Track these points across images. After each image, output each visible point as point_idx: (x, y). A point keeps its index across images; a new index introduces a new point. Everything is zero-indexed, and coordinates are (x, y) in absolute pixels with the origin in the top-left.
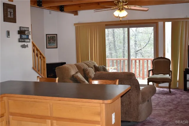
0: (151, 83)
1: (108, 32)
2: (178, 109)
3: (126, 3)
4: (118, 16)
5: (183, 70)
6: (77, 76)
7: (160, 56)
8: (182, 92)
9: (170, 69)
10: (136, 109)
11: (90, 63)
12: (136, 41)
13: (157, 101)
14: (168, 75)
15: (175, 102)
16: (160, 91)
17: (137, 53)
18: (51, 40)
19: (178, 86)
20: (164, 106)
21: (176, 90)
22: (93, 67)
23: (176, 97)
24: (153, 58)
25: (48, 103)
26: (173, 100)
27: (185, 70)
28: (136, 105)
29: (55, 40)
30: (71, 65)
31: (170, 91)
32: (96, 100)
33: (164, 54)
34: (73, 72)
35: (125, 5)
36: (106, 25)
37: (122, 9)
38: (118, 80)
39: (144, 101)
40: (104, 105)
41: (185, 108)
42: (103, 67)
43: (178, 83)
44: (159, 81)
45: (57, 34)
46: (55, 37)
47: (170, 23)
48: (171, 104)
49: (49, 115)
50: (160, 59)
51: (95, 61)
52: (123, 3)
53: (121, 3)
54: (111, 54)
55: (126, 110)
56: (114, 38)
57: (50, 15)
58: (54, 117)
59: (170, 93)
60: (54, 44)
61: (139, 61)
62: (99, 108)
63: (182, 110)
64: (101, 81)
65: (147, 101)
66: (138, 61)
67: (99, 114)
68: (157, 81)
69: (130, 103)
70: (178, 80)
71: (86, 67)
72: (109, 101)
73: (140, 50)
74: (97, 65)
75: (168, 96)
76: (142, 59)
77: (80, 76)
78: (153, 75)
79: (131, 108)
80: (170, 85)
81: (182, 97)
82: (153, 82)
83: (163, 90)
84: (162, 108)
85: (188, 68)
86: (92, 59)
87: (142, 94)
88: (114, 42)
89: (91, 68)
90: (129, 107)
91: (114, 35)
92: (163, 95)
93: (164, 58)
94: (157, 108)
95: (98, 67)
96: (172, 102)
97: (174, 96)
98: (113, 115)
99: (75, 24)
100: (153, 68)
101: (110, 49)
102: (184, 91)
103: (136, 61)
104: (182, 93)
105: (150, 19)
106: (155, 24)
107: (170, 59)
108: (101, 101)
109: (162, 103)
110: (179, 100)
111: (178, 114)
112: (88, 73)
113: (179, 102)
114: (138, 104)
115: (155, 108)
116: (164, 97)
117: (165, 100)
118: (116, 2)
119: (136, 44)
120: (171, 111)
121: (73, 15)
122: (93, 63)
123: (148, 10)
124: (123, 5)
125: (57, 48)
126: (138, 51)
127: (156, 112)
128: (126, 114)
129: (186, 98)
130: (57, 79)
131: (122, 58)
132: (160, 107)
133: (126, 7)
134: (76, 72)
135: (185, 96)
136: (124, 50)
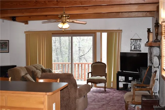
0: (90, 84)
1: (55, 39)
2: (109, 103)
3: (68, 18)
4: (61, 27)
5: (116, 72)
6: (27, 77)
7: (97, 61)
8: (114, 90)
9: (106, 71)
10: (74, 103)
11: (38, 66)
12: (80, 48)
13: (93, 98)
14: (104, 77)
15: (108, 98)
16: (97, 90)
17: (81, 58)
18: (4, 46)
19: (112, 86)
20: (99, 102)
21: (110, 89)
22: (41, 70)
23: (110, 95)
24: (92, 63)
25: (4, 96)
26: (106, 97)
27: (117, 73)
28: (74, 100)
29: (7, 46)
30: (21, 68)
31: (105, 90)
32: (41, 93)
33: (101, 59)
34: (23, 74)
35: (68, 19)
36: (53, 34)
37: (65, 22)
38: (59, 79)
39: (80, 96)
40: (47, 96)
41: (115, 103)
42: (49, 69)
43: (112, 83)
44: (96, 82)
45: (9, 41)
46: (7, 42)
47: (106, 33)
48: (104, 100)
49: (4, 105)
50: (97, 63)
51: (42, 64)
52: (66, 18)
53: (64, 18)
54: (58, 58)
55: (66, 104)
56: (60, 44)
57: (3, 23)
58: (8, 107)
59: (105, 92)
60: (6, 49)
61: (82, 65)
62: (43, 98)
63: (112, 104)
64: (46, 80)
65: (83, 97)
66: (80, 65)
67: (43, 103)
68: (95, 82)
69: (69, 98)
70: (112, 81)
71: (35, 69)
72: (50, 93)
73: (83, 55)
74: (44, 68)
75: (103, 94)
76: (83, 64)
77: (29, 76)
78: (92, 76)
79: (70, 101)
80: (105, 85)
81: (114, 95)
82: (92, 82)
83: (100, 90)
84: (96, 103)
85: (120, 71)
86: (40, 63)
87: (79, 91)
88: (61, 48)
89: (39, 71)
90: (69, 101)
91: (60, 42)
92: (99, 94)
93: (101, 63)
94: (92, 104)
95: (45, 70)
96: (105, 99)
97: (108, 94)
98: (54, 104)
99: (25, 32)
100: (92, 71)
101: (57, 54)
102: (117, 90)
103: (78, 65)
104: (114, 92)
105: (90, 29)
106: (94, 34)
107: (106, 63)
108: (44, 93)
109: (97, 99)
110: (111, 97)
111: (109, 107)
112: (36, 74)
113: (111, 99)
114: (75, 98)
115: (91, 103)
116: (100, 95)
117: (100, 97)
118: (60, 16)
119: (79, 50)
120: (104, 105)
121: (23, 24)
122: (41, 66)
123: (86, 23)
124: (65, 19)
125: (9, 52)
126: (82, 56)
127: (92, 106)
128: (66, 107)
129: (117, 96)
130: (10, 78)
131: (68, 62)
132: (95, 102)
133: (68, 20)
134: (25, 74)
135: (117, 93)
136: (69, 55)
